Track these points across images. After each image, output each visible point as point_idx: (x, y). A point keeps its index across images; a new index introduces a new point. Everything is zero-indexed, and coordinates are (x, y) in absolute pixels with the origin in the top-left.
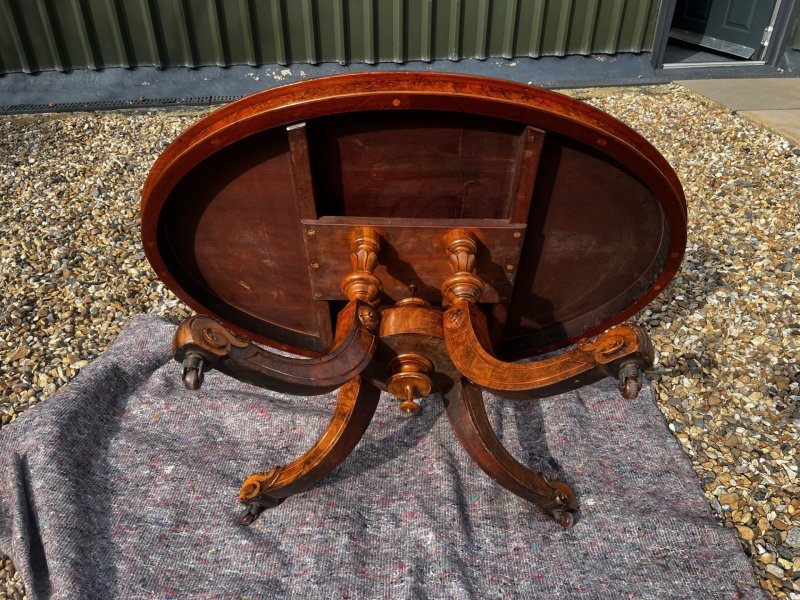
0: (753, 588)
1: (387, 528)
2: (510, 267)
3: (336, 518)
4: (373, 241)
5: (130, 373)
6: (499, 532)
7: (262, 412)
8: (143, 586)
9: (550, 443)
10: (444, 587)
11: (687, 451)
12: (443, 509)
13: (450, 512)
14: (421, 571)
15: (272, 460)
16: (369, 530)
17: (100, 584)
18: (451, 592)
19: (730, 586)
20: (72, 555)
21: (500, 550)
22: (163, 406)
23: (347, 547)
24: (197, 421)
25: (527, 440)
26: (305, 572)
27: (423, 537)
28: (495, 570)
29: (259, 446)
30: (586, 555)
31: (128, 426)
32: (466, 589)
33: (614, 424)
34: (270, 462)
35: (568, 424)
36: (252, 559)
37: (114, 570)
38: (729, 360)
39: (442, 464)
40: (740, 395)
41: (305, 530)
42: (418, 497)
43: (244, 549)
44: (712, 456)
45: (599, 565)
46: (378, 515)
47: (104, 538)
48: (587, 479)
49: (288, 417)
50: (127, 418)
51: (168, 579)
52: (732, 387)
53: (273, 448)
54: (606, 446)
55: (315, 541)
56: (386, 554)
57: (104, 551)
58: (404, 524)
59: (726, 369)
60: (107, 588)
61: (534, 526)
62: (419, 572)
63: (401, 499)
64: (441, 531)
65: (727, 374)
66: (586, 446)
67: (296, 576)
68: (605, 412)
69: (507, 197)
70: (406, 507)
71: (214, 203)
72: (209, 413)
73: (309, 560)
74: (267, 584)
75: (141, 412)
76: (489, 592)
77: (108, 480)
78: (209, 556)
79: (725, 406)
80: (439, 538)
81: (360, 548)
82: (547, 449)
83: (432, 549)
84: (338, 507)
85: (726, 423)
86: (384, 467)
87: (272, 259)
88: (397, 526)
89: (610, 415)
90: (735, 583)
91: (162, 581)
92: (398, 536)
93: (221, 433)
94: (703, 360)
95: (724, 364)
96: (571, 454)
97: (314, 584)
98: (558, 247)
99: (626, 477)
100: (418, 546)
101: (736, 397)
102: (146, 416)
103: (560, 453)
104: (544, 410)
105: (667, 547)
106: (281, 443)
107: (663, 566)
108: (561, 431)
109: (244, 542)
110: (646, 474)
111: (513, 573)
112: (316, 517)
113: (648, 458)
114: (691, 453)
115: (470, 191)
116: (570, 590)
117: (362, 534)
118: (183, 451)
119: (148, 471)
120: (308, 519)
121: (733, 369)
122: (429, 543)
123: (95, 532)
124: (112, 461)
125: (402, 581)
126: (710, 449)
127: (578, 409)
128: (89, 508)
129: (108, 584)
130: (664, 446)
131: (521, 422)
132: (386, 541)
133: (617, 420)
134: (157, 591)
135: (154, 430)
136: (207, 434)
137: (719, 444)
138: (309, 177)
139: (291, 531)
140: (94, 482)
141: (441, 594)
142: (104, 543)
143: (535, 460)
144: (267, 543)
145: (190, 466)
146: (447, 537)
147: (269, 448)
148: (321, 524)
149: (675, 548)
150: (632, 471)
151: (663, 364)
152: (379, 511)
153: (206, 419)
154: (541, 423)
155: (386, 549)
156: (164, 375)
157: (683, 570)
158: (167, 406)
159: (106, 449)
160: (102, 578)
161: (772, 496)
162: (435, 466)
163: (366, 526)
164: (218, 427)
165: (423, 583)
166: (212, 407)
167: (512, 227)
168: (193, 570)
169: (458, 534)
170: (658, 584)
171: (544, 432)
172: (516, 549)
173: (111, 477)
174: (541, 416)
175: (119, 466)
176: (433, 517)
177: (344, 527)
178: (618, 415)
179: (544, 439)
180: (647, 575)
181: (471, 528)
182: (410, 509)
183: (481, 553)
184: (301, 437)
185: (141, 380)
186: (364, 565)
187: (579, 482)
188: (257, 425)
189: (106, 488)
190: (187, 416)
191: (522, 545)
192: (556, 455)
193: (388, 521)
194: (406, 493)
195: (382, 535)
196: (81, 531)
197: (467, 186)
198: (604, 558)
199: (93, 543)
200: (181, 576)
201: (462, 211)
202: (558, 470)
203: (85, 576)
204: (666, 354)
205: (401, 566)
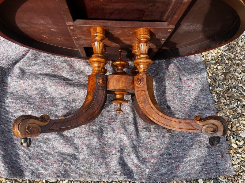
0: (227, 154)
1: (110, 134)
2: (163, 39)
3: (92, 131)
4: (102, 35)
5: (5, 67)
6: (148, 133)
7: (61, 86)
8: (29, 159)
9: (168, 99)
10: (129, 155)
11: (214, 100)
12: (129, 127)
13: (131, 128)
14: (122, 150)
15: (68, 106)
16: (104, 135)
17: (14, 161)
18: (132, 157)
19: (220, 153)
20: (2, 153)
21: (148, 140)
22: (22, 83)
23: (97, 143)
24: (37, 89)
25: (159, 96)
26: (84, 151)
27: (123, 137)
28: (146, 148)
29: (62, 100)
30: (175, 141)
31: (10, 91)
32: (137, 157)
33: (191, 88)
34: (67, 107)
35: (175, 90)
36: (65, 147)
37: (18, 154)
38: (237, 58)
39: (129, 109)
40: (237, 74)
41: (82, 135)
42: (121, 121)
43: (62, 144)
44: (223, 102)
45: (179, 145)
46: (107, 128)
47: (12, 142)
48: (179, 113)
49: (72, 89)
50: (9, 88)
51: (38, 155)
52: (235, 70)
53: (67, 101)
54: (187, 98)
55: (86, 140)
56: (110, 143)
57: (13, 147)
58: (116, 132)
59: (235, 62)
60: (17, 161)
61: (160, 131)
62: (121, 151)
63: (115, 121)
64: (129, 136)
65: (234, 64)
66: (180, 98)
67: (81, 152)
68: (188, 83)
69: (167, 10)
70: (117, 125)
71: (20, 9)
72: (41, 85)
73: (85, 147)
74: (71, 156)
75: (14, 85)
76: (144, 156)
77: (8, 117)
78: (50, 146)
79: (231, 80)
80: (128, 139)
81: (101, 142)
82: (166, 101)
83: (126, 142)
84: (93, 126)
85: (230, 87)
86: (108, 108)
87: (55, 29)
88: (114, 132)
89: (190, 85)
90: (221, 152)
91: (35, 156)
92: (114, 136)
93: (47, 94)
94: (227, 57)
95: (235, 59)
96: (174, 102)
97: (87, 156)
98: (185, 28)
99: (192, 111)
100: (121, 140)
101: (235, 75)
102: (16, 87)
103: (171, 103)
104: (167, 84)
105: (202, 139)
106: (70, 99)
107: (199, 145)
108: (172, 94)
109: (62, 141)
110: (199, 110)
111: (152, 149)
112: (86, 130)
113: (201, 103)
114: (216, 100)
115: (150, 8)
116: (169, 155)
117: (102, 137)
118: (34, 103)
119: (22, 113)
120: (83, 131)
121: (237, 62)
122: (124, 140)
123: (8, 140)
124: (8, 108)
125: (116, 155)
126: (222, 98)
127: (179, 84)
128: (4, 131)
129: (17, 160)
130: (207, 99)
131: (158, 88)
132: (110, 138)
133: (192, 87)
134: (34, 160)
135: (21, 93)
136: (42, 95)
137: (226, 95)
138: (67, 7)
139: (77, 136)
140: (3, 119)
141: (129, 158)
142: (12, 144)
143: (162, 105)
144: (70, 141)
145: (37, 110)
146: (131, 138)
147: (66, 101)
148: (88, 134)
149: (204, 139)
150: (194, 109)
151: (212, 59)
152: (107, 126)
153: (40, 88)
154: (165, 89)
155: (110, 141)
156: (19, 67)
157: (206, 147)
158: (24, 83)
159: (4, 103)
160: (14, 158)
161: (239, 117)
162: (126, 109)
163: (103, 133)
164: (46, 91)
165: (122, 154)
166: (42, 83)
167: (168, 27)
168: (46, 151)
169: (134, 136)
170: (197, 152)
171: (166, 93)
172: (153, 140)
173: (9, 115)
174: (165, 86)
175: (11, 111)
176: (126, 130)
177: (96, 135)
178: (193, 85)
179: (166, 97)
180: (194, 149)
181: (139, 132)
182: (118, 126)
183: (142, 141)
184: (77, 95)
185: (11, 69)
186: (103, 148)
187: (176, 114)
188: (60, 91)
189: (8, 121)
190: (32, 87)
191: (155, 139)
192: (169, 103)
193: (111, 131)
194: (116, 119)
195: (109, 136)
196: (3, 142)
197: (149, 6)
198: (181, 142)
199: (8, 145)
200: (42, 154)
201: (145, 15)
202: (169, 109)
203: (8, 160)
204: (214, 54)
205: (116, 148)
